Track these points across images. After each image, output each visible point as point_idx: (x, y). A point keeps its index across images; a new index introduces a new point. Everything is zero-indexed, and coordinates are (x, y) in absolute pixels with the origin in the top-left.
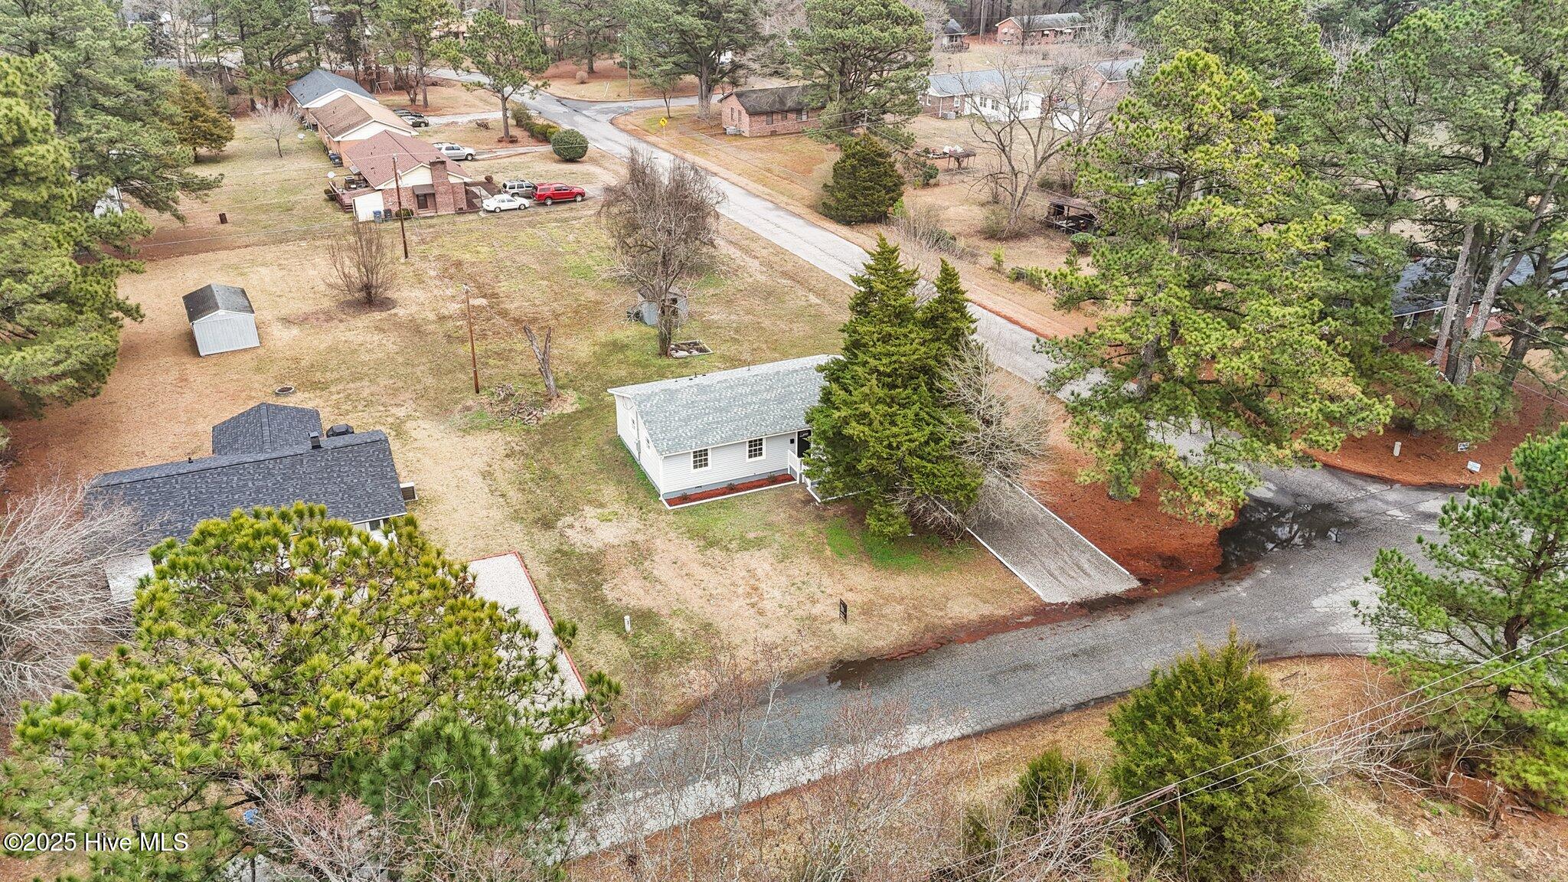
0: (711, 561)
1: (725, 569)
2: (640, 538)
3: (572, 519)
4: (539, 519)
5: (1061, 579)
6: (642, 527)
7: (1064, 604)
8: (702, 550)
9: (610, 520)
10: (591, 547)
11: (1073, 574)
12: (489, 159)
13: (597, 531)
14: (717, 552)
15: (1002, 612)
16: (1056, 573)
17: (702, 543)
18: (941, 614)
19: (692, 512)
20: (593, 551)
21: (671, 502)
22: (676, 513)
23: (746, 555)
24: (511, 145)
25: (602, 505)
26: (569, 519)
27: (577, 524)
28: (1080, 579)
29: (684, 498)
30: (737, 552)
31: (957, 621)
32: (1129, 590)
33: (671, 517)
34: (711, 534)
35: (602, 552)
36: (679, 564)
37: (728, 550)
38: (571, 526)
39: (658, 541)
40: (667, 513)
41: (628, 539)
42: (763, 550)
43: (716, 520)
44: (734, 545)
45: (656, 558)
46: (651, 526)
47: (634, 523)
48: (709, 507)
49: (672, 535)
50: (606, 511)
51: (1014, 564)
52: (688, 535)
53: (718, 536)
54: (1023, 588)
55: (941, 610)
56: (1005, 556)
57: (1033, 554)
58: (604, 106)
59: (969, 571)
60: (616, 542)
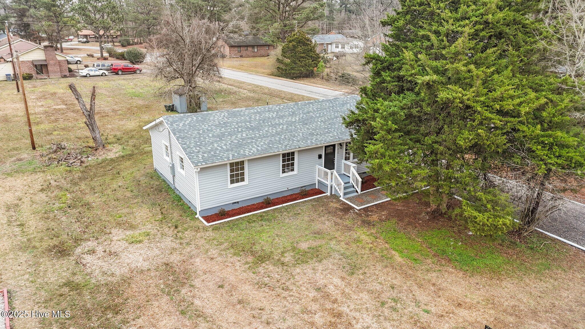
0: (266, 280)
1: (287, 289)
2: (175, 258)
3: (95, 243)
4: (55, 246)
6: (177, 246)
8: (253, 267)
9: (140, 242)
10: (113, 275)
13: (123, 255)
14: (271, 268)
17: (250, 259)
19: (232, 226)
20: (114, 280)
21: (208, 219)
22: (216, 229)
23: (308, 269)
25: (132, 227)
26: (91, 244)
27: (100, 249)
29: (222, 214)
30: (294, 266)
33: (210, 234)
34: (257, 247)
35: (126, 281)
36: (227, 287)
37: (283, 264)
38: (92, 252)
39: (198, 260)
40: (205, 229)
41: (160, 261)
42: (325, 262)
43: (260, 232)
44: (288, 258)
45: (197, 282)
46: (188, 244)
47: (168, 242)
48: (249, 220)
49: (213, 252)
50: (137, 232)
52: (232, 251)
53: (267, 249)
60: (146, 265)
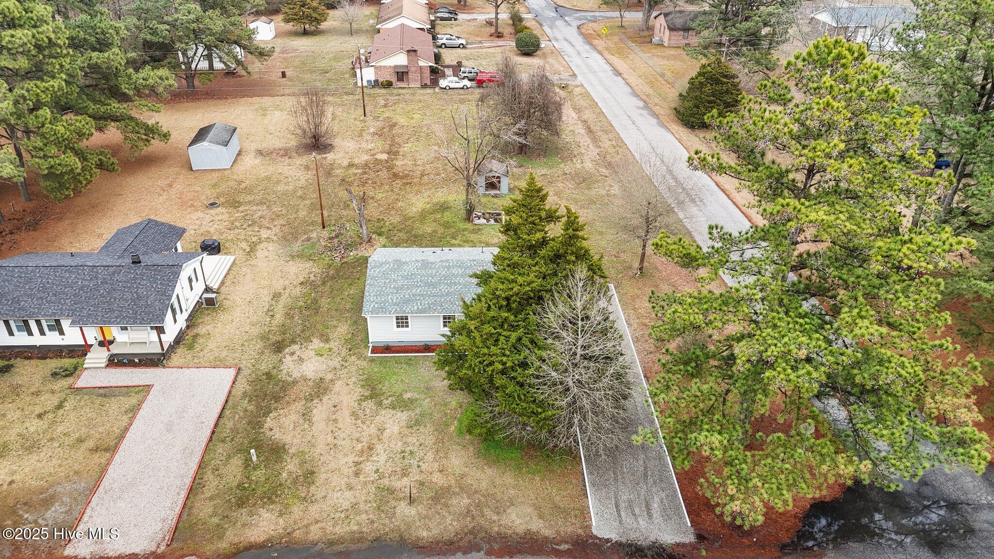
3: (298, 348)
5: (623, 514)
7: (608, 541)
8: (362, 400)
9: (322, 356)
11: (637, 511)
12: (475, 48)
15: (548, 533)
16: (623, 505)
17: (368, 393)
18: (495, 518)
19: (383, 362)
21: (373, 350)
22: (371, 360)
24: (497, 39)
26: (296, 347)
27: (297, 353)
28: (640, 520)
29: (387, 349)
30: (386, 408)
31: (503, 530)
32: (678, 545)
33: (365, 364)
34: (380, 386)
38: (293, 354)
40: (365, 359)
43: (394, 374)
44: (388, 401)
46: (345, 368)
48: (398, 361)
49: (353, 380)
50: (326, 346)
51: (593, 485)
52: (363, 383)
53: (384, 389)
54: (584, 512)
55: (498, 513)
56: (590, 473)
57: (616, 480)
58: (584, 14)
59: (550, 480)
